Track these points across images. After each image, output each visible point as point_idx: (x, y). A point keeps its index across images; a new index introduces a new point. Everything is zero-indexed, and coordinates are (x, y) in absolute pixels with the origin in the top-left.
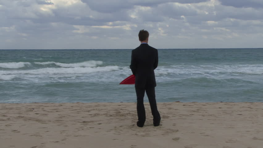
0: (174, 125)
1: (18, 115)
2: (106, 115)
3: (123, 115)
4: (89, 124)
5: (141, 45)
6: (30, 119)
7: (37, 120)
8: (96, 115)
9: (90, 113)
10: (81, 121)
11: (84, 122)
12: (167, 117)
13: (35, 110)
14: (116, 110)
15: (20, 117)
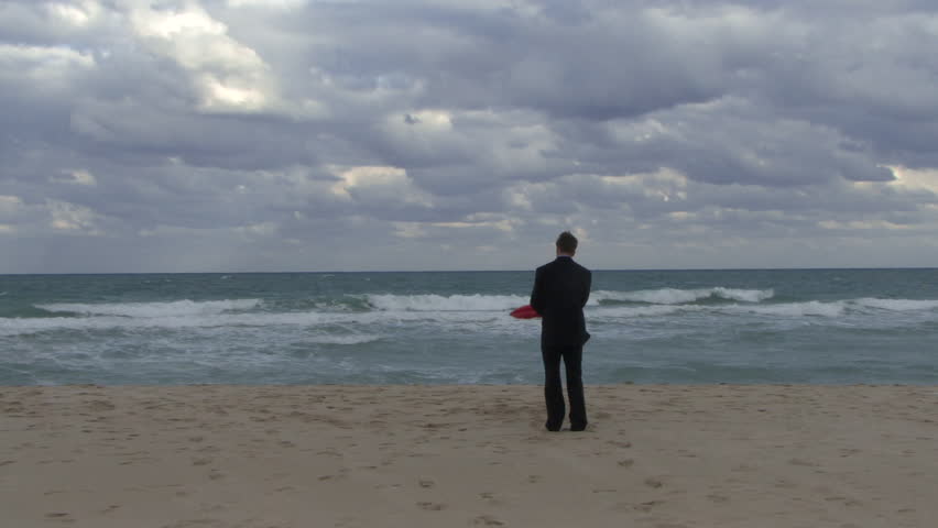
0: (622, 433)
1: (292, 410)
2: (476, 411)
3: (512, 412)
4: (441, 429)
5: (559, 259)
6: (317, 419)
7: (331, 422)
8: (454, 411)
9: (443, 407)
10: (423, 424)
11: (430, 426)
12: (606, 416)
13: (327, 399)
14: (498, 400)
15: (295, 414)
